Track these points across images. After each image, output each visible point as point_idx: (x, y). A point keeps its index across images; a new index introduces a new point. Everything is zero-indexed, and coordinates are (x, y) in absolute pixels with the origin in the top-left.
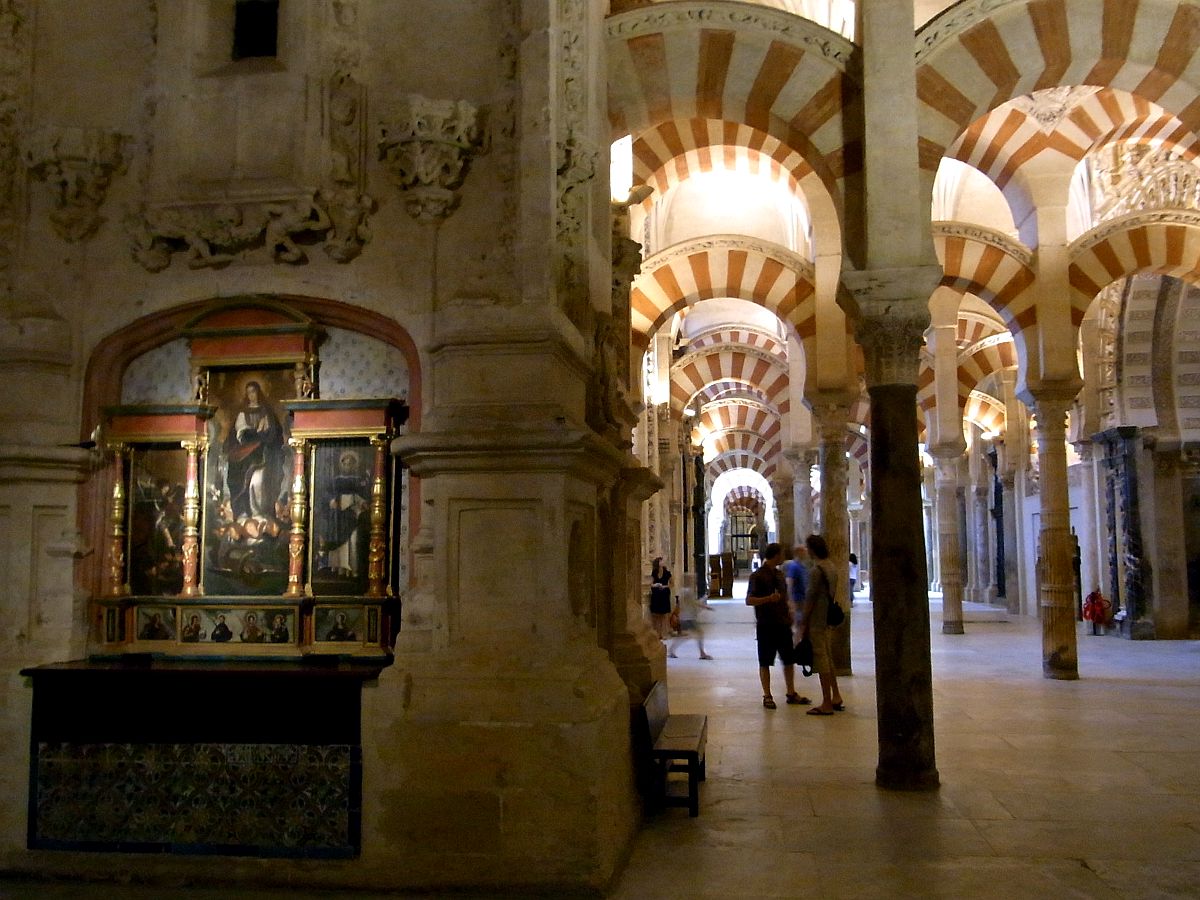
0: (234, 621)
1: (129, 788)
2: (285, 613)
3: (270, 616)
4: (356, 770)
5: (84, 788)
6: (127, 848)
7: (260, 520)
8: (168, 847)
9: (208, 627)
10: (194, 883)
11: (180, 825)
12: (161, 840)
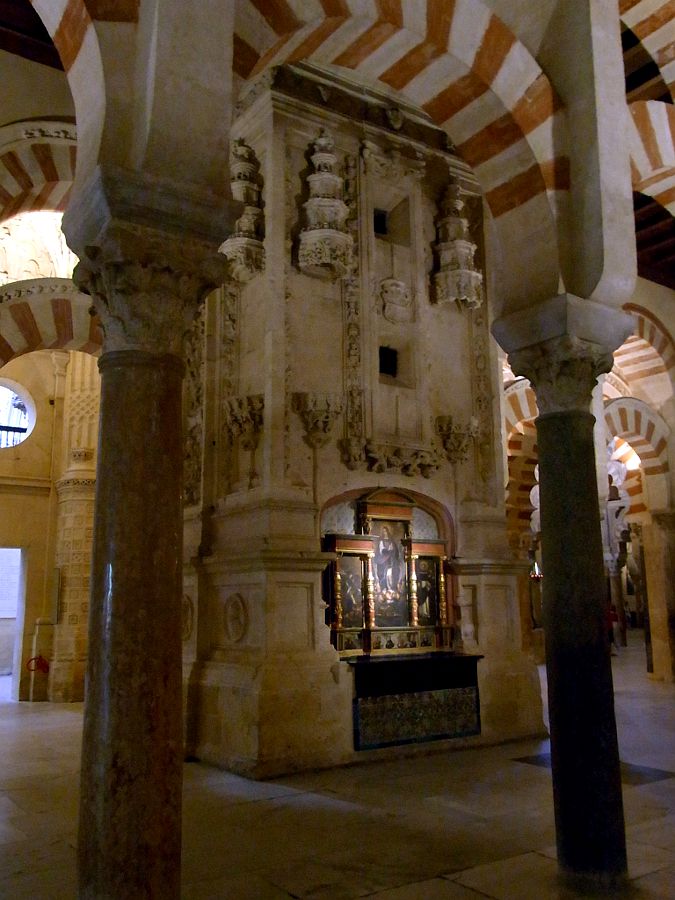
0: (394, 638)
1: (398, 716)
2: (414, 634)
3: (409, 635)
4: (478, 696)
5: (379, 718)
6: (398, 743)
7: (392, 591)
8: (415, 740)
9: (384, 642)
10: (429, 754)
11: (418, 730)
12: (412, 737)
